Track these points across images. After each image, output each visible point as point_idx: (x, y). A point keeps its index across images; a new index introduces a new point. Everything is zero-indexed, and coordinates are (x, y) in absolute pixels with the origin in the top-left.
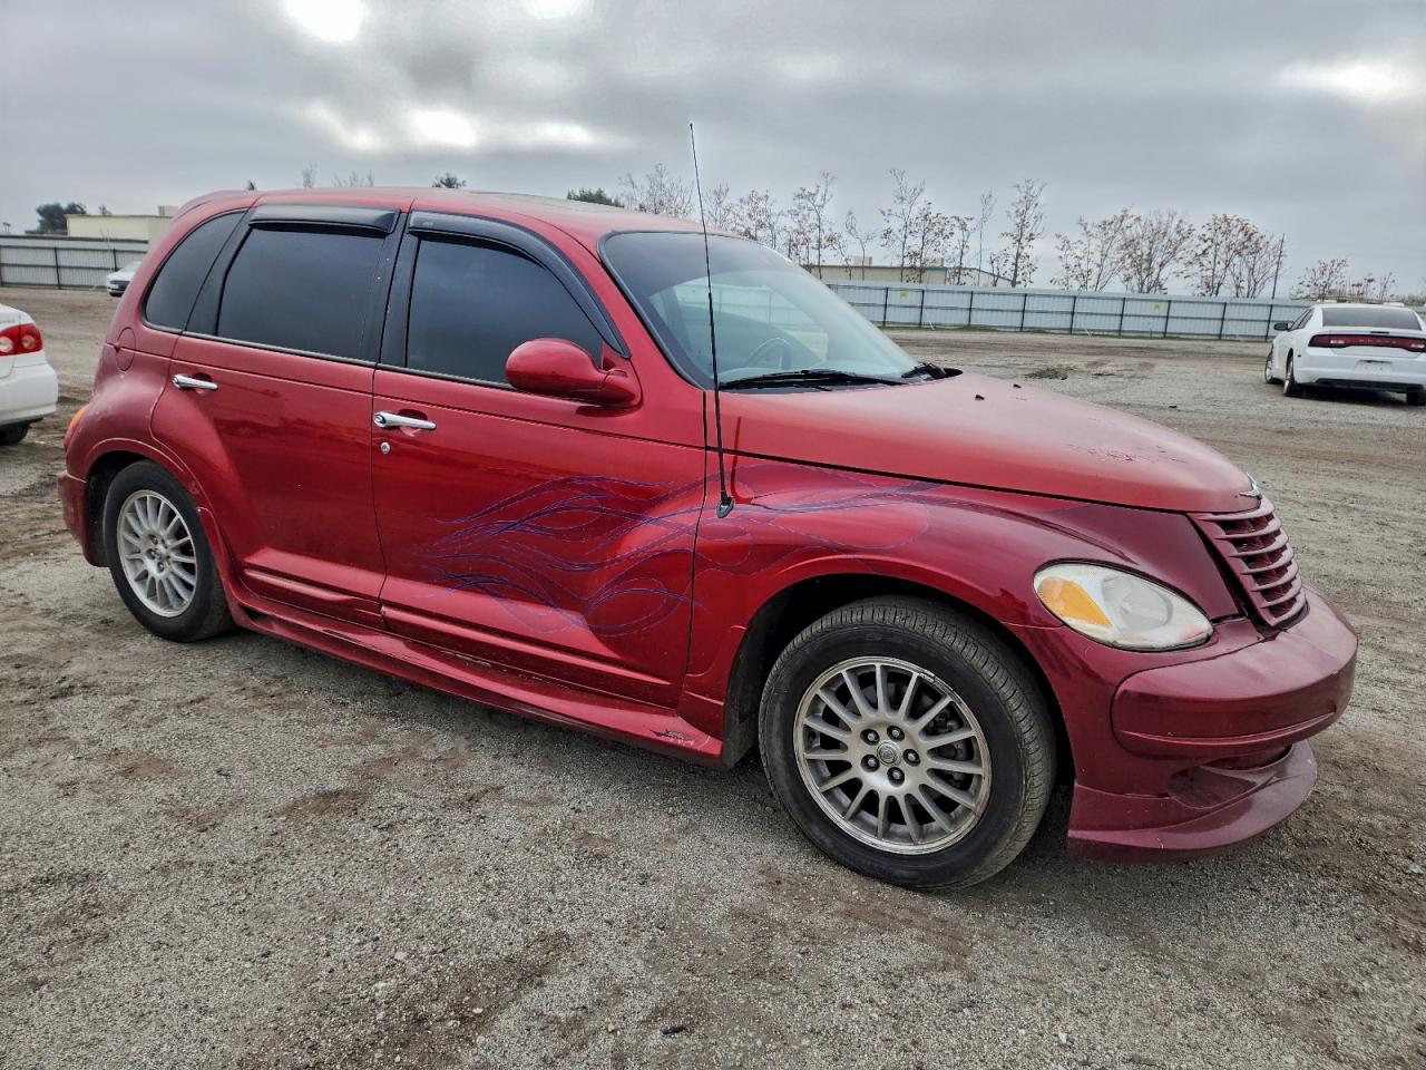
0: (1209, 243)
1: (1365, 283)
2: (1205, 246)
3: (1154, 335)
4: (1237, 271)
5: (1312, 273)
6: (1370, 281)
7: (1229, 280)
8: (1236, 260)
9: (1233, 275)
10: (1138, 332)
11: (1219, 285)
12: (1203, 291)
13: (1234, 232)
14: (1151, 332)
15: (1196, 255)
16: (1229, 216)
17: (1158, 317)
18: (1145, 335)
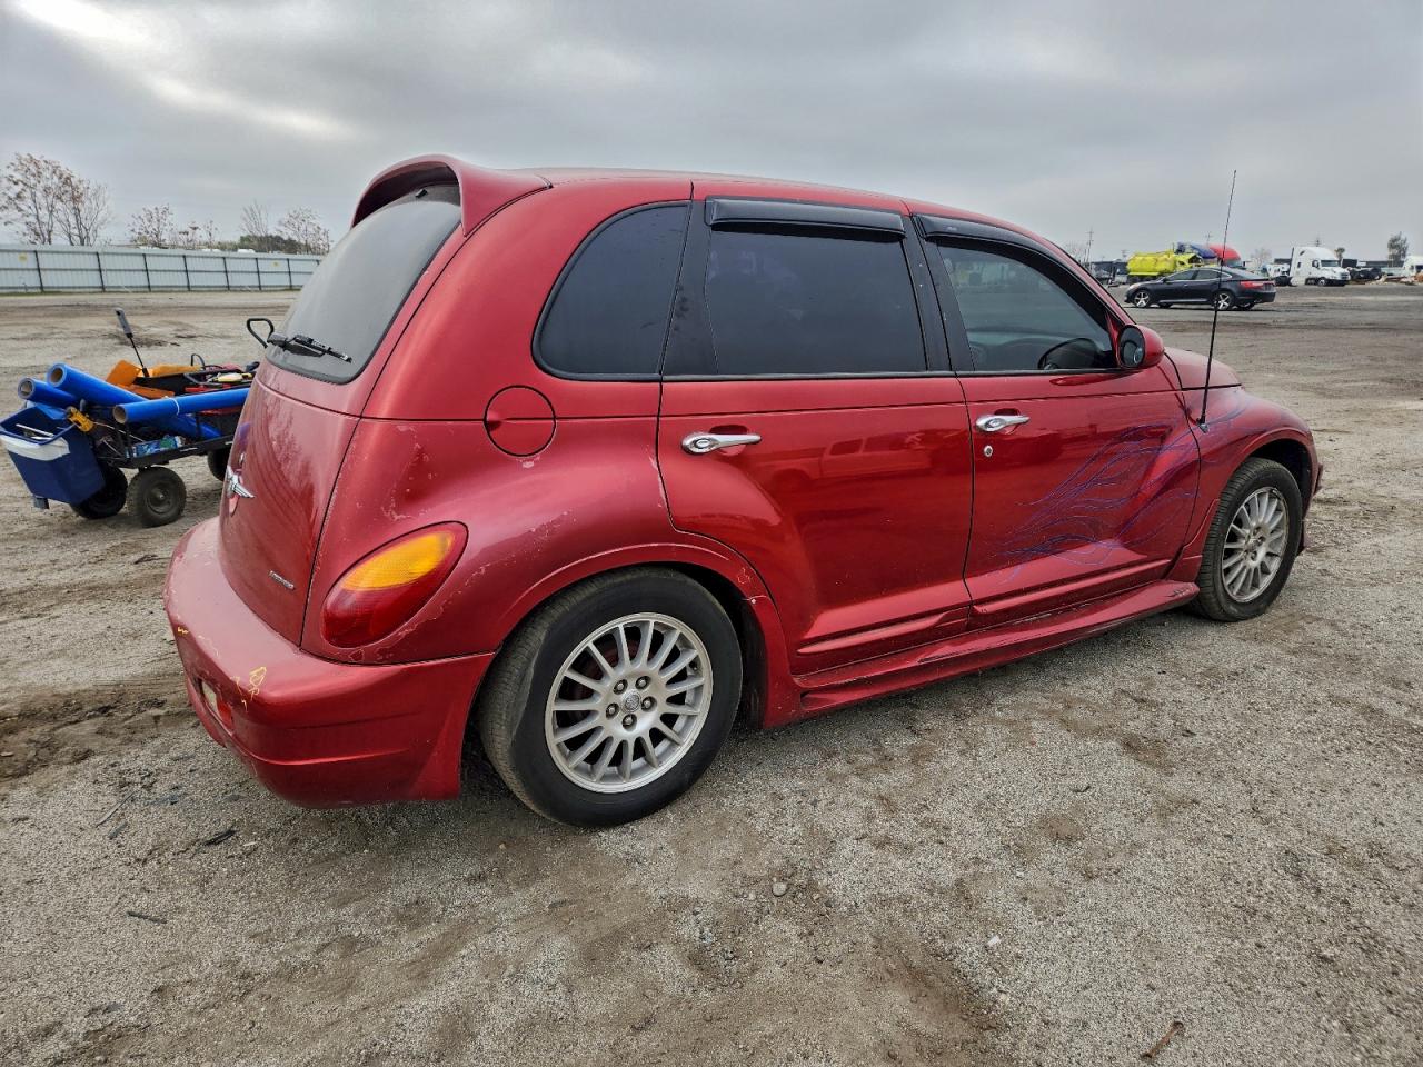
0: (21, 186)
1: (190, 230)
2: (18, 189)
3: (30, 291)
4: (63, 217)
5: (140, 221)
6: (195, 228)
7: (57, 227)
8: (59, 205)
9: (60, 221)
10: (10, 288)
11: (50, 232)
12: (32, 239)
13: (47, 174)
14: (26, 288)
15: (10, 198)
16: (36, 157)
17: (28, 270)
18: (19, 291)
